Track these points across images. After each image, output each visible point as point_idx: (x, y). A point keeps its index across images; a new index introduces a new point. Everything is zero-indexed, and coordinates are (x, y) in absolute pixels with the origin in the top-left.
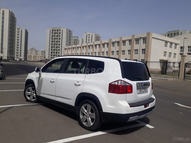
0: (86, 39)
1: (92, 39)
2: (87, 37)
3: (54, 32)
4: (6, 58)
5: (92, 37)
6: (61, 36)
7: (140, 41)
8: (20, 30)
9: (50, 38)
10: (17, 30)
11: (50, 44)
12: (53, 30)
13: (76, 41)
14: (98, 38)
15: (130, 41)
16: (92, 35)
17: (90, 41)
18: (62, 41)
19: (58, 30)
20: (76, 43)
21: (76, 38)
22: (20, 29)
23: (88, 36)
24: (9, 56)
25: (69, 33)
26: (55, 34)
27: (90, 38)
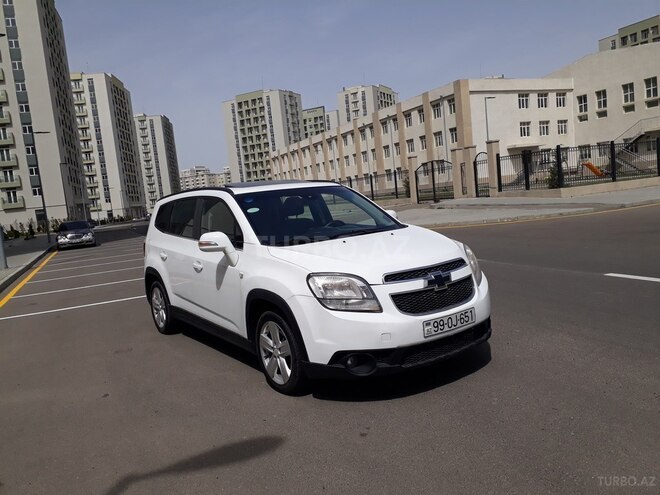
0: (348, 111)
1: (364, 107)
2: (347, 102)
3: (245, 108)
4: (122, 215)
5: (364, 99)
6: (267, 117)
7: (442, 108)
8: (147, 123)
9: (235, 129)
10: (138, 124)
11: (241, 148)
12: (240, 104)
13: (319, 122)
14: (384, 98)
15: (420, 110)
16: (363, 93)
17: (361, 111)
18: (272, 132)
19: (254, 101)
20: (320, 129)
21: (319, 113)
22: (148, 119)
23: (351, 99)
24: (128, 206)
25: (291, 101)
26: (249, 113)
27: (360, 104)
